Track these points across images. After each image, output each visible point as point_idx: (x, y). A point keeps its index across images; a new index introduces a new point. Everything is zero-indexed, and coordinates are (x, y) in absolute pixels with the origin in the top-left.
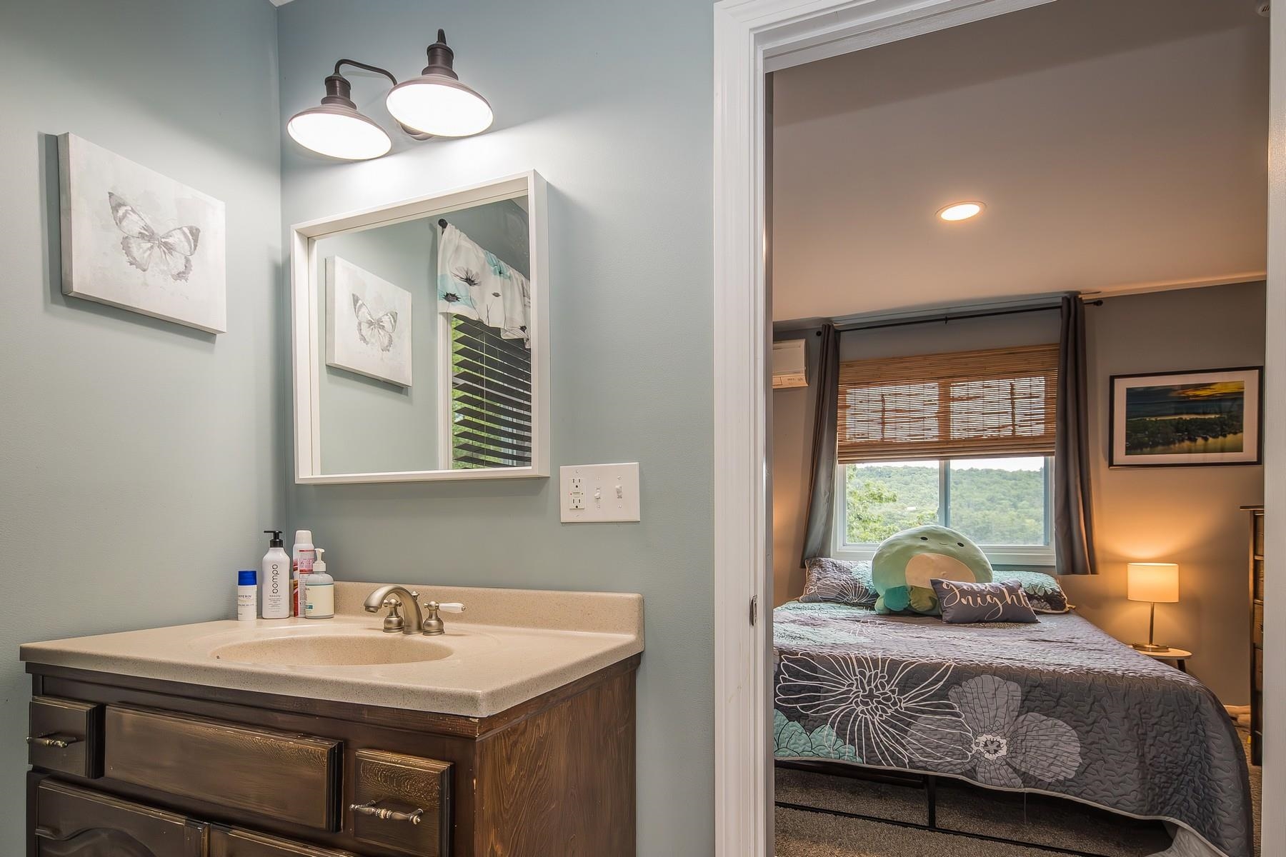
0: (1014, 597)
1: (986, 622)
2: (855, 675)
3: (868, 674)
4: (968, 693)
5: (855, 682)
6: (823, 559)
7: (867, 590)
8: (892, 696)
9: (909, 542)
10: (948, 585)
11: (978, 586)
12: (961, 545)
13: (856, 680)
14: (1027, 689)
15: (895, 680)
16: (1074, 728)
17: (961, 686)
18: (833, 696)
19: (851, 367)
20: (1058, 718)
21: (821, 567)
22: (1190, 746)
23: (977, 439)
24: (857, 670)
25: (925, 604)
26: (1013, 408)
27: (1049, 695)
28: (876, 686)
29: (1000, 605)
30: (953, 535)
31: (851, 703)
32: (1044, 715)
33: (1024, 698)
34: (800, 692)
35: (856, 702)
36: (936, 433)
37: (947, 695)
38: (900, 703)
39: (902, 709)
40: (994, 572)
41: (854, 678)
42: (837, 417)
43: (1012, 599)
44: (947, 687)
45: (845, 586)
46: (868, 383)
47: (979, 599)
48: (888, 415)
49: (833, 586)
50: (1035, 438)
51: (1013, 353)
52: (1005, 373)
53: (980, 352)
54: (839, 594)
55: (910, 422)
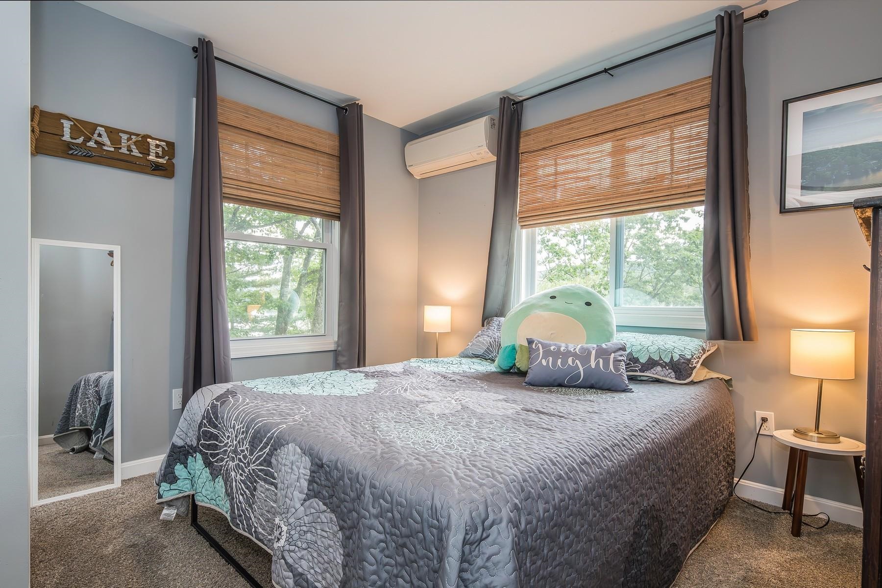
0: (601, 361)
1: (565, 386)
2: (231, 427)
3: (236, 428)
5: (230, 435)
8: (247, 454)
10: (537, 345)
12: (589, 304)
14: (314, 468)
15: (248, 438)
16: (341, 529)
18: (222, 447)
19: (530, 135)
24: (233, 422)
25: (524, 364)
26: (672, 155)
28: (239, 442)
29: (581, 369)
32: (324, 505)
33: (311, 478)
34: (210, 439)
38: (251, 463)
39: (251, 471)
41: (230, 430)
43: (598, 364)
45: (492, 343)
46: (544, 149)
47: (559, 361)
48: (559, 177)
49: (483, 343)
50: (689, 186)
51: (672, 94)
52: (664, 117)
53: (640, 99)
54: (486, 351)
55: (576, 182)
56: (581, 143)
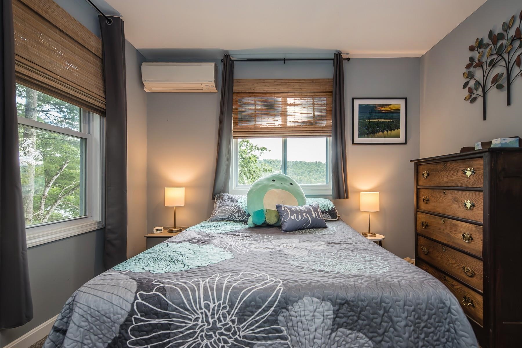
0: (316, 213)
1: (304, 229)
2: (201, 309)
3: (212, 306)
4: (293, 316)
5: (200, 316)
6: (224, 194)
7: (245, 212)
8: (233, 326)
9: (266, 183)
10: (284, 208)
11: (299, 208)
12: (291, 184)
13: (202, 313)
14: (337, 307)
15: (235, 311)
16: (371, 339)
17: (288, 310)
18: (182, 332)
19: (239, 82)
20: (359, 331)
21: (222, 199)
22: (446, 343)
23: (299, 127)
24: (203, 303)
25: (272, 220)
26: (314, 111)
27: (353, 311)
28: (219, 319)
29: (310, 219)
30: (287, 179)
31: (197, 338)
32: (349, 329)
33: (335, 316)
34: (152, 331)
35: (202, 336)
36: (280, 123)
37: (277, 320)
38: (239, 331)
39: (240, 337)
40: (306, 199)
41: (199, 312)
42: (232, 111)
43: (315, 215)
44: (276, 313)
45: (233, 210)
46: (248, 93)
47: (300, 216)
48: (257, 111)
49: (227, 210)
50: (323, 127)
51: (314, 82)
52: (310, 92)
53: (300, 80)
54: (230, 215)
55: (268, 116)
56: (270, 94)
